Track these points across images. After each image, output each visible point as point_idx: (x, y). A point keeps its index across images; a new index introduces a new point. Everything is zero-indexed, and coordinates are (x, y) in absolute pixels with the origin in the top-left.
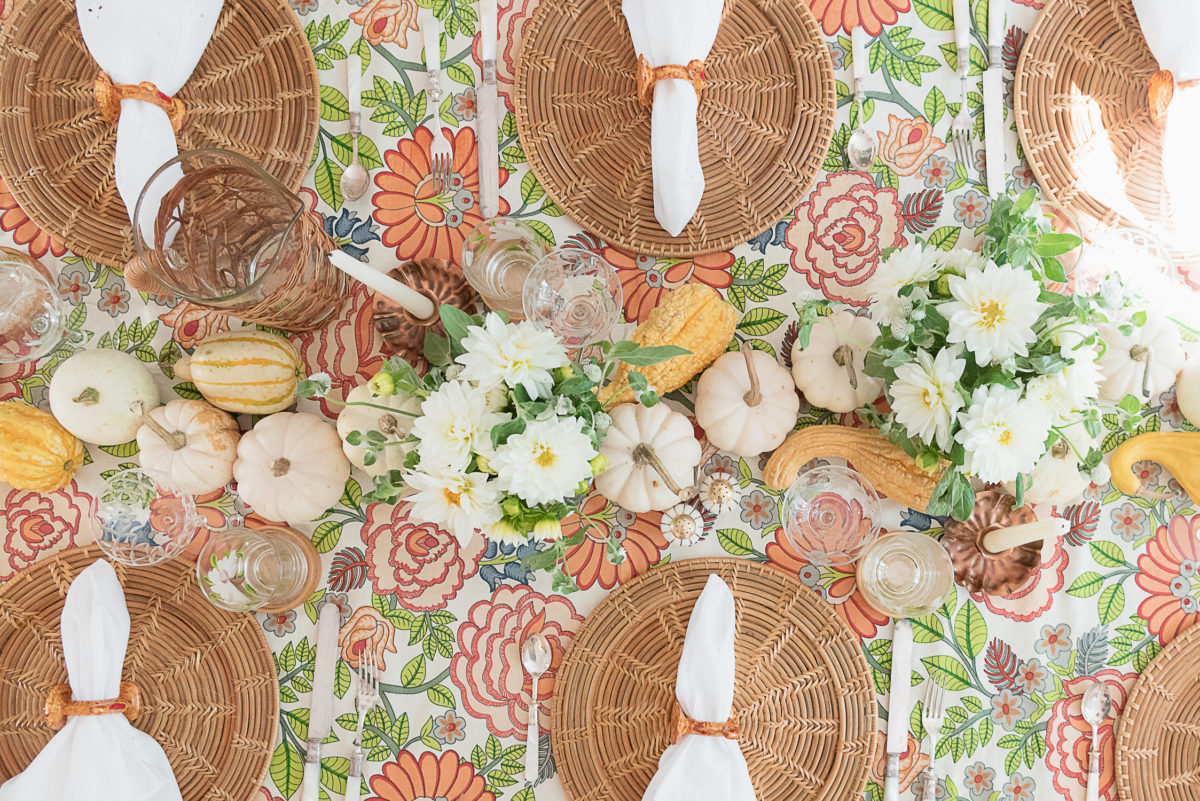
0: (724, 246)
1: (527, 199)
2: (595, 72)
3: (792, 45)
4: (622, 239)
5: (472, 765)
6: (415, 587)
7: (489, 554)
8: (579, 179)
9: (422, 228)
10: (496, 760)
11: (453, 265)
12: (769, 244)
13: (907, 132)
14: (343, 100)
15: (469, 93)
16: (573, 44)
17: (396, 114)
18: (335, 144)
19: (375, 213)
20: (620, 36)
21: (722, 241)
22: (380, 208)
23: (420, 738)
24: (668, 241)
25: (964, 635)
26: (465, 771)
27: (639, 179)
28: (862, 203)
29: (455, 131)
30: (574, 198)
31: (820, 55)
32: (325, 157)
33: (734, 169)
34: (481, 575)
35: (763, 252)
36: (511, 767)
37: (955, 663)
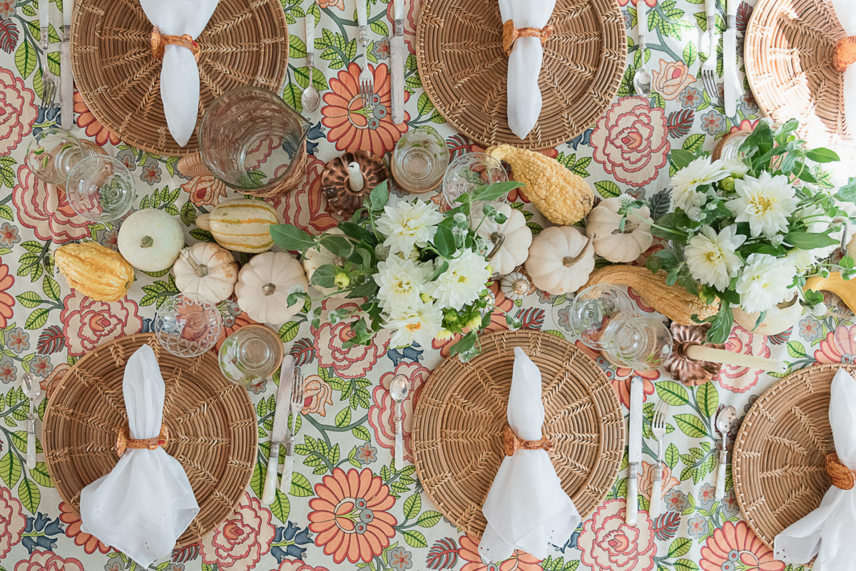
0: (552, 145)
1: (422, 112)
2: (469, 28)
3: (600, 13)
4: (486, 140)
5: (381, 478)
6: (346, 363)
8: (459, 100)
9: (353, 129)
10: (396, 475)
11: (374, 155)
12: (579, 144)
13: (672, 70)
14: (302, 44)
15: (385, 41)
16: (455, 10)
17: (337, 54)
18: (297, 74)
19: (323, 119)
20: (485, 4)
21: (551, 142)
22: (326, 117)
23: (348, 460)
24: (516, 141)
25: (703, 402)
26: (376, 482)
27: (496, 100)
28: (641, 118)
29: (375, 66)
30: (455, 112)
31: (618, 20)
32: (290, 82)
33: (559, 94)
34: (388, 356)
35: (575, 149)
36: (406, 479)
37: (696, 420)
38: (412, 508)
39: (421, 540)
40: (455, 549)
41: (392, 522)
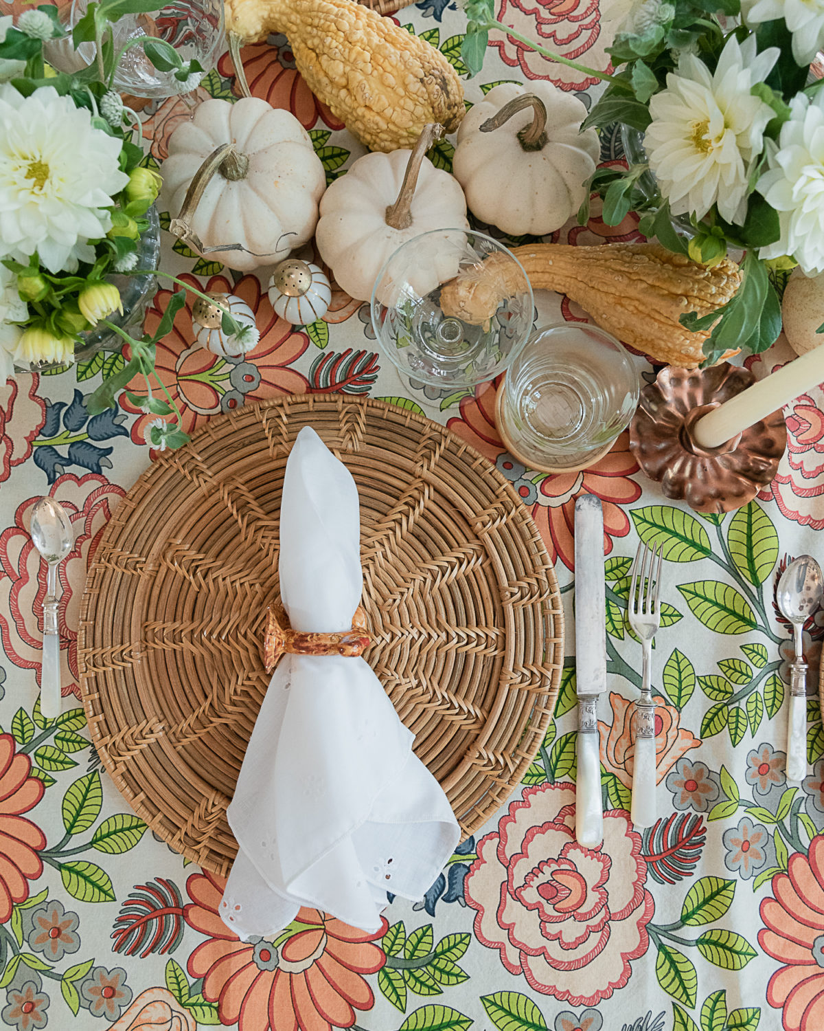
5: (13, 738)
7: (48, 430)
10: (48, 730)
12: (446, 9)
25: (744, 550)
26: (2, 746)
34: (36, 461)
35: (438, 18)
36: (68, 741)
37: (730, 593)
38: (82, 807)
39: (100, 883)
40: (177, 906)
41: (36, 842)
